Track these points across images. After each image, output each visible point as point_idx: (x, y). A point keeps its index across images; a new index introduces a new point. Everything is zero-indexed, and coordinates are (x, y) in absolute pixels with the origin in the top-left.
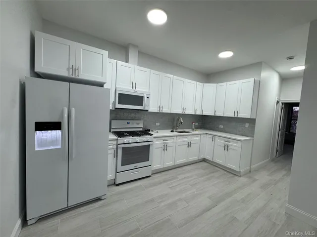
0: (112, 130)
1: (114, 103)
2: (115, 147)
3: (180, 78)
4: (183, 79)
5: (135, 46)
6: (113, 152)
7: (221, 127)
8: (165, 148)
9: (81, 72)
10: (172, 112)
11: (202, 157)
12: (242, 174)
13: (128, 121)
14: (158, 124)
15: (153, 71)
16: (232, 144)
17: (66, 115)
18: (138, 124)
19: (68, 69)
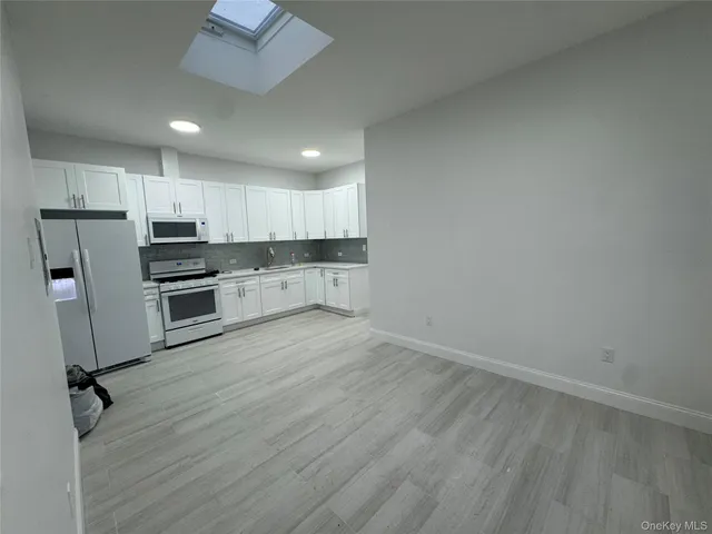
0: (152, 277)
1: (147, 238)
2: (157, 297)
3: (257, 188)
4: (264, 188)
5: (171, 149)
6: (155, 303)
7: (340, 254)
8: (241, 293)
9: (87, 201)
10: (252, 240)
11: (312, 302)
12: (355, 313)
13: (179, 261)
14: (233, 261)
15: (206, 183)
16: (343, 276)
17: (78, 260)
18: (196, 263)
19: (68, 200)
